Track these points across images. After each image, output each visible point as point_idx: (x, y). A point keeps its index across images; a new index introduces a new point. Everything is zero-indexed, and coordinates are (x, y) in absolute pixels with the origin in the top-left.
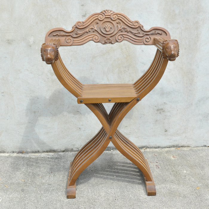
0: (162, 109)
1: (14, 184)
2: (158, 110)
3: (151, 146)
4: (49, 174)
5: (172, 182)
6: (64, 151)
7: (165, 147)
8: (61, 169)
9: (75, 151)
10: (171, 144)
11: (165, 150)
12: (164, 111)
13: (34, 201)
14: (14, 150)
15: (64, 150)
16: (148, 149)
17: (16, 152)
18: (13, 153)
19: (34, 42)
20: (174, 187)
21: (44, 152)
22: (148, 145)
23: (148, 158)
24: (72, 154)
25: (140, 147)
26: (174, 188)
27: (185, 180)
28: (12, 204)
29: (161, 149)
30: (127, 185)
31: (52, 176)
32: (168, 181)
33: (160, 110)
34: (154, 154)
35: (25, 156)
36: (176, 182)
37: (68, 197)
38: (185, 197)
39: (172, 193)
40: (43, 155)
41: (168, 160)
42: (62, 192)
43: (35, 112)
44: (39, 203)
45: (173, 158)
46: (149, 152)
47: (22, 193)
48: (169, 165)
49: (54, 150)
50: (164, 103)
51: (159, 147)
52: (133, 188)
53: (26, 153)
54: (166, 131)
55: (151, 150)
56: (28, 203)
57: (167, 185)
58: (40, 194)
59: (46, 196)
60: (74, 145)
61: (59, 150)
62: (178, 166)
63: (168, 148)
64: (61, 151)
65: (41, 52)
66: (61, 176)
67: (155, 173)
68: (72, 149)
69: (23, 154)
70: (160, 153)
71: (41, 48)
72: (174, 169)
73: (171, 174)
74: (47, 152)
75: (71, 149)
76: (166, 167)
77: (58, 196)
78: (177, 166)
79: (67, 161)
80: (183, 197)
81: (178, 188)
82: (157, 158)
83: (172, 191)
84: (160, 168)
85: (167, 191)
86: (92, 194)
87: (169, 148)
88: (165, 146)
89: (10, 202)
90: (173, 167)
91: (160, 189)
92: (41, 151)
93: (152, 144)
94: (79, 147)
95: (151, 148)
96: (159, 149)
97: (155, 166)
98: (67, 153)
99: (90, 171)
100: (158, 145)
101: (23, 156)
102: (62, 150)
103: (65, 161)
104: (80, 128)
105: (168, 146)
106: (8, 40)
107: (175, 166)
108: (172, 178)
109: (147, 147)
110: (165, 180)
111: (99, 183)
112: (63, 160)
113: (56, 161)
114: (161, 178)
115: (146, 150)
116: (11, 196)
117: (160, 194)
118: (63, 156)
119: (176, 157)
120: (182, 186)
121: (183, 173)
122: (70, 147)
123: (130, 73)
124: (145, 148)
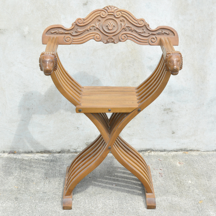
0: (169, 109)
1: (6, 191)
2: (165, 110)
3: (156, 150)
4: (44, 180)
5: (174, 194)
6: (59, 152)
7: (172, 151)
8: (57, 175)
9: (72, 152)
10: (178, 148)
11: (172, 153)
12: (172, 111)
13: (28, 211)
14: (5, 150)
15: (59, 151)
16: (153, 152)
17: (7, 152)
18: (4, 153)
19: (29, 33)
20: (176, 199)
21: (38, 152)
22: (152, 148)
23: (152, 164)
24: (68, 155)
25: (144, 150)
26: (175, 201)
27: (189, 191)
28: (6, 214)
29: (167, 152)
30: (127, 196)
31: (47, 182)
32: (170, 192)
33: (167, 110)
34: (158, 158)
35: (17, 158)
36: (179, 194)
37: (64, 208)
38: (185, 211)
39: (173, 207)
40: (37, 156)
41: (174, 167)
42: (58, 201)
43: (28, 109)
44: (34, 214)
45: (178, 165)
46: (154, 155)
47: (16, 201)
48: (174, 173)
49: (49, 151)
50: (172, 102)
51: (165, 151)
52: (132, 199)
53: (18, 153)
54: (173, 133)
55: (156, 153)
56: (22, 214)
57: (168, 197)
58: (35, 203)
59: (42, 206)
60: (71, 146)
61: (55, 151)
62: (184, 174)
63: (175, 151)
64: (57, 152)
65: (40, 62)
66: (57, 183)
67: (157, 182)
68: (69, 150)
69: (15, 155)
70: (166, 158)
71: (40, 58)
72: (178, 178)
73: (174, 184)
74: (41, 152)
75: (68, 150)
76: (170, 175)
77: (53, 206)
78: (182, 174)
79: (63, 165)
80: (184, 211)
81: (180, 201)
82: (162, 164)
83: (173, 205)
84: (164, 176)
85: (168, 204)
86: (89, 205)
87: (177, 151)
88: (172, 149)
89: (3, 212)
90: (177, 175)
91: (161, 201)
92: (34, 152)
93: (158, 147)
94: (77, 148)
95: (156, 151)
96: (165, 153)
97: (158, 174)
98: (63, 154)
99: (88, 177)
100: (164, 148)
101: (15, 157)
103: (61, 165)
104: (78, 128)
105: (175, 150)
107: (179, 174)
108: (175, 189)
109: (152, 150)
110: (168, 191)
111: (97, 192)
112: (59, 163)
113: (51, 164)
114: (163, 189)
115: (150, 154)
116: (4, 205)
117: (160, 207)
118: (59, 159)
119: (183, 164)
120: (184, 199)
121: (187, 183)
122: (66, 148)
123: (135, 69)
124: (150, 151)
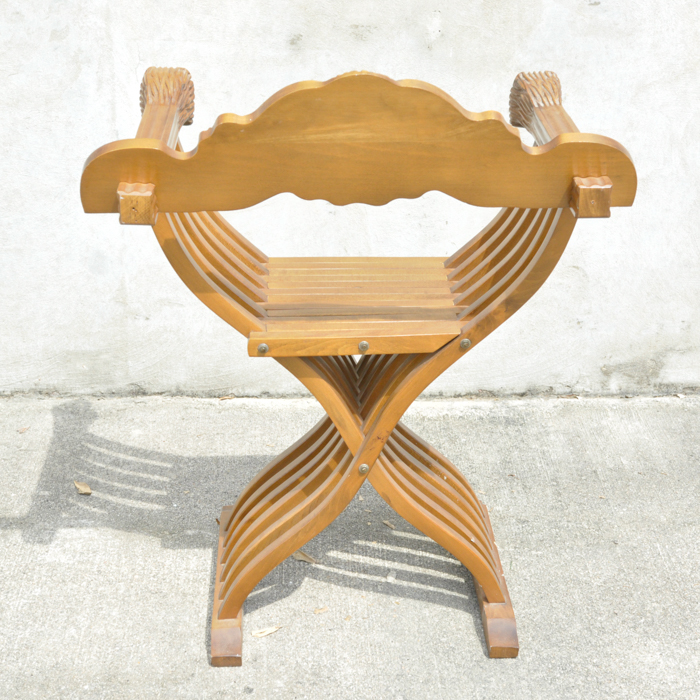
4: (506, 481)
6: (523, 395)
8: (539, 465)
9: (559, 396)
15: (522, 391)
19: (442, 35)
21: (459, 396)
24: (552, 405)
31: (520, 488)
40: (460, 407)
42: (572, 548)
49: (490, 392)
58: (507, 554)
59: (529, 565)
60: (557, 376)
61: (508, 392)
64: (515, 394)
66: (549, 491)
68: (551, 388)
74: (469, 395)
75: (547, 389)
77: (562, 563)
79: (548, 434)
86: (671, 562)
92: (449, 394)
94: (574, 382)
98: (535, 401)
99: (636, 473)
102: (517, 392)
103: (540, 433)
104: (579, 323)
106: (357, 27)
111: (679, 521)
112: (534, 430)
113: (511, 430)
118: (527, 414)
122: (543, 382)
